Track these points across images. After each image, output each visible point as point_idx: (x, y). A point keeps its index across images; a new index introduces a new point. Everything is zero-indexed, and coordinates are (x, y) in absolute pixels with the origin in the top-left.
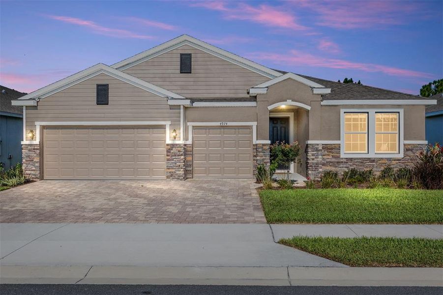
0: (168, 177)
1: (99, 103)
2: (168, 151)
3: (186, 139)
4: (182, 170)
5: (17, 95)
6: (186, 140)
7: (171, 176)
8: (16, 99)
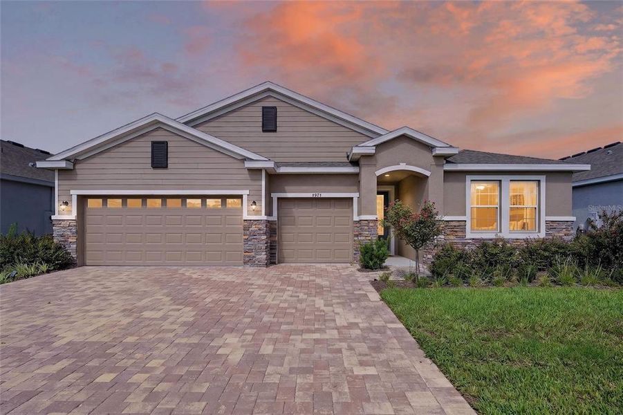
0: (245, 263)
1: (155, 165)
2: (246, 229)
3: (269, 213)
4: (264, 253)
5: (45, 155)
6: (270, 216)
7: (249, 261)
8: (44, 160)
